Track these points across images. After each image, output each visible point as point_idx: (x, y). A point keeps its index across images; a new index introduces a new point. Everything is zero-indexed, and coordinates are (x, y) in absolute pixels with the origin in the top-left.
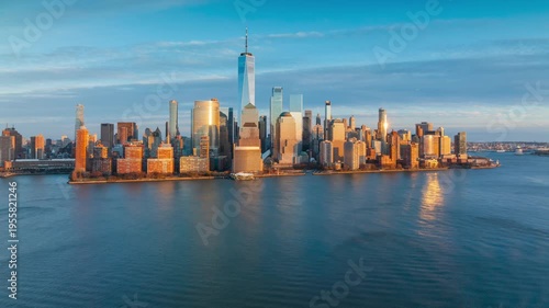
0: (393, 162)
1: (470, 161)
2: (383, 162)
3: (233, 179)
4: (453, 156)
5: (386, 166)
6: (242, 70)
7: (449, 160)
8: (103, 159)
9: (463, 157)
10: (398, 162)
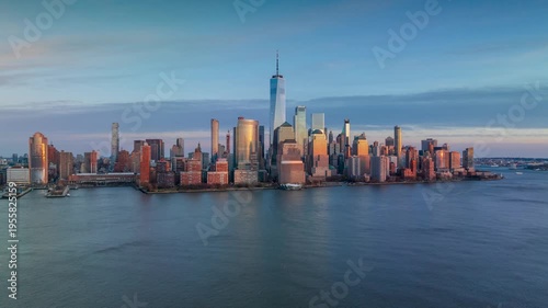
0: (414, 175)
1: (478, 174)
2: (406, 174)
3: (284, 188)
4: (462, 170)
5: (409, 178)
6: (274, 91)
7: (460, 173)
8: (167, 172)
9: (472, 169)
10: (418, 175)
